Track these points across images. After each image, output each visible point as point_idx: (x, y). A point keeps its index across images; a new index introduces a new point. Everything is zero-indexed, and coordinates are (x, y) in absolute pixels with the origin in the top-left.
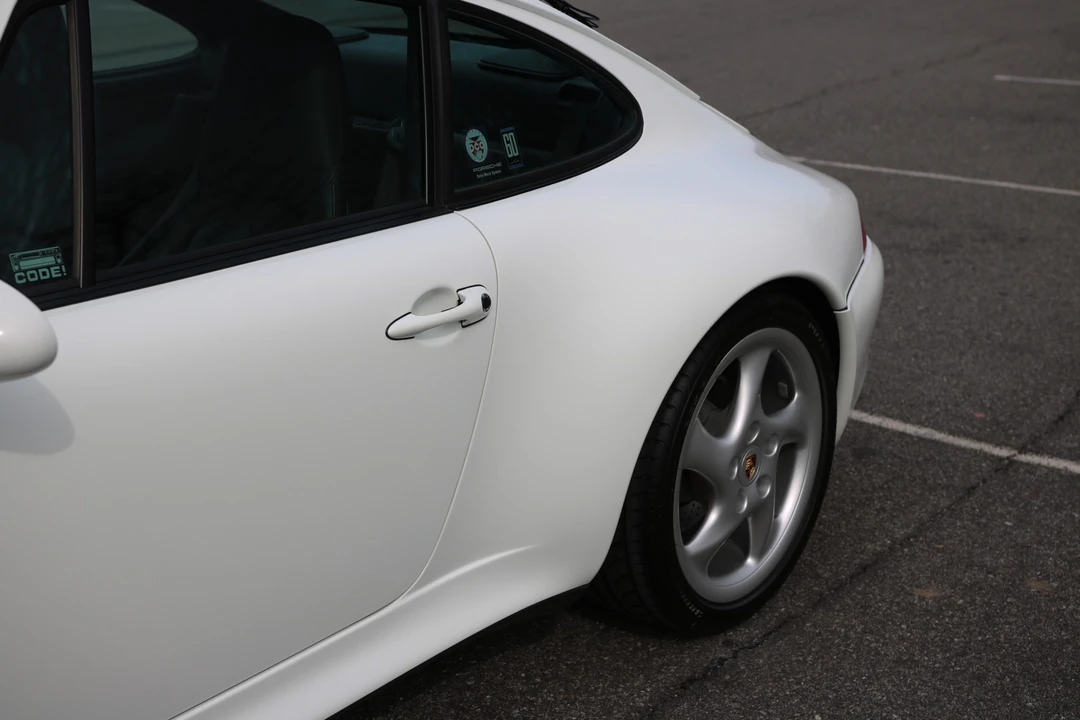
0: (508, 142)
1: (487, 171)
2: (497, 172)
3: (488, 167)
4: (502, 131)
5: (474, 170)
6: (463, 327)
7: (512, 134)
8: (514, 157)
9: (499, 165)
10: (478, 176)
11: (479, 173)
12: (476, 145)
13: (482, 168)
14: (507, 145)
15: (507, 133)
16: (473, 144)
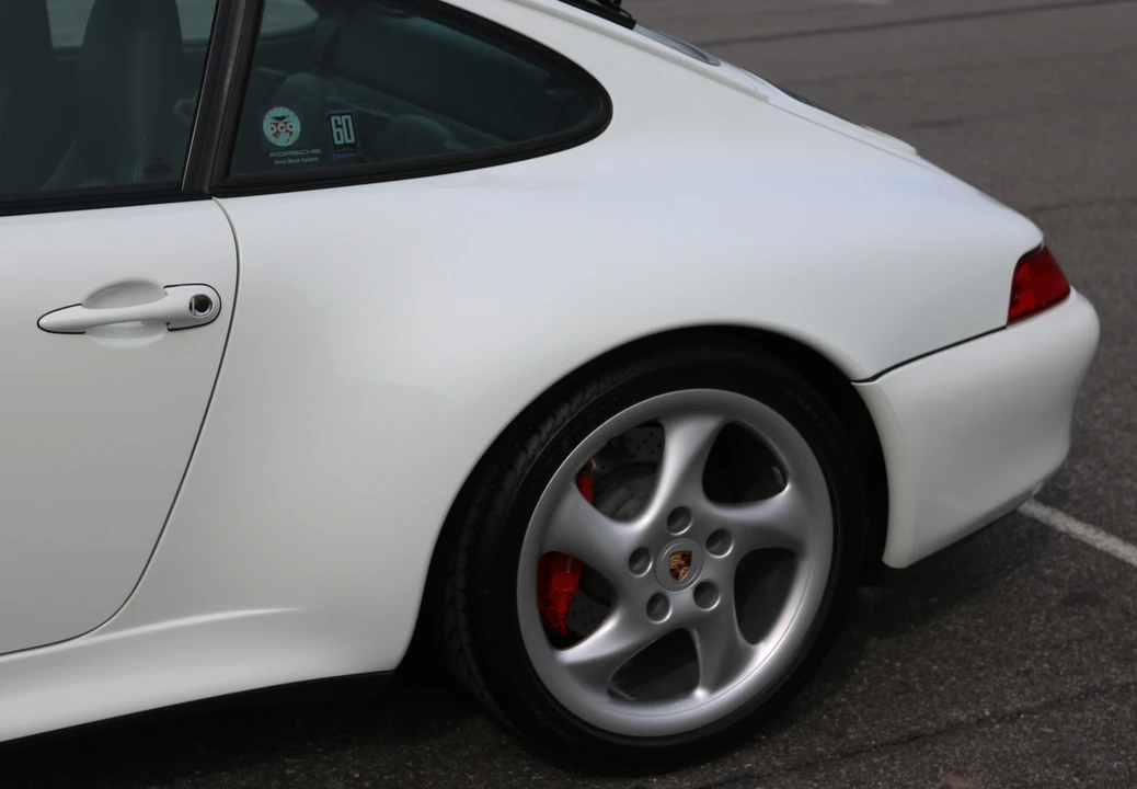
0: (337, 126)
1: (295, 157)
2: (312, 160)
3: (296, 153)
4: (330, 112)
5: (271, 155)
6: (170, 330)
7: (349, 117)
8: (345, 145)
9: (317, 151)
10: (277, 162)
11: (278, 159)
12: (281, 127)
13: (285, 154)
14: (335, 130)
15: (341, 115)
16: (276, 124)
